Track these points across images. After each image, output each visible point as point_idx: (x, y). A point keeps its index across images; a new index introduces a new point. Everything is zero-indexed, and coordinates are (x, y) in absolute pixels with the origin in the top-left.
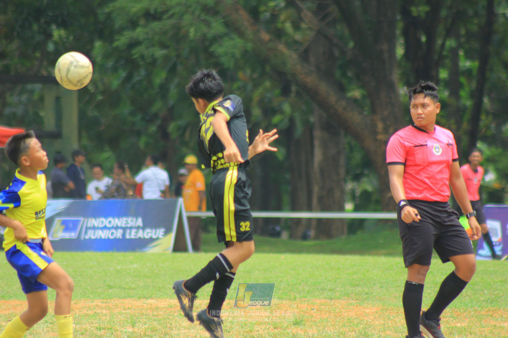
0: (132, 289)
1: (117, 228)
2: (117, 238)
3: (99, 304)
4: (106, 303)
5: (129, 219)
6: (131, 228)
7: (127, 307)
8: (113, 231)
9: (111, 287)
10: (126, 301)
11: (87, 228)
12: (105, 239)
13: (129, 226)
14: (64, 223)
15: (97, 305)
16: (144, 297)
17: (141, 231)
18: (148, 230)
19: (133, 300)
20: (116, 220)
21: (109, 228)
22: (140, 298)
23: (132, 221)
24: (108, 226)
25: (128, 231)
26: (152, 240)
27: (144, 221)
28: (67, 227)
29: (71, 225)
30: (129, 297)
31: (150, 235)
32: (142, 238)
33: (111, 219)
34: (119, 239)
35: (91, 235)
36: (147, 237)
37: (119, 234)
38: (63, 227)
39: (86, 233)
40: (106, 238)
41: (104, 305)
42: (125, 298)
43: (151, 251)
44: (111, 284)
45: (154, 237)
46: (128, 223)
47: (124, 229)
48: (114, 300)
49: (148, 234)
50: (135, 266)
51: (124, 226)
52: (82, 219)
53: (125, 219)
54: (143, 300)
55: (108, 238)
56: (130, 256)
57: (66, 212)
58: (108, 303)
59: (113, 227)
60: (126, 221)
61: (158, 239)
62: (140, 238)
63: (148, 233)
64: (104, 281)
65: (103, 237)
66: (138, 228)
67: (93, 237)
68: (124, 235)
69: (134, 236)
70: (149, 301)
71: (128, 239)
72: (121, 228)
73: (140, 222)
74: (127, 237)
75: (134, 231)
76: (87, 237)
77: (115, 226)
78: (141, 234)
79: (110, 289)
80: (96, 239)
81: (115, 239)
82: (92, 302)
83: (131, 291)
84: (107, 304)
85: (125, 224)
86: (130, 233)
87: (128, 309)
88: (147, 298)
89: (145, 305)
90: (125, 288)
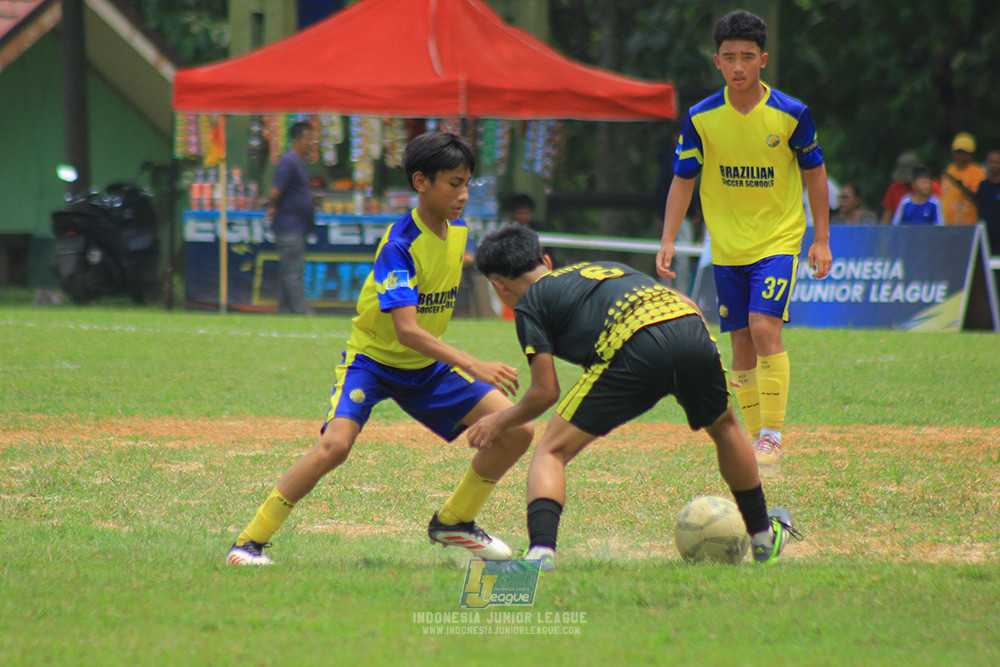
0: (891, 405)
1: (853, 281)
2: (853, 300)
3: (827, 434)
4: (840, 432)
5: (877, 264)
6: (881, 281)
7: (882, 441)
8: (845, 287)
9: (847, 401)
10: (880, 430)
12: (827, 303)
13: (876, 277)
15: (823, 437)
16: (915, 423)
17: (899, 289)
18: (914, 286)
19: (893, 429)
20: (852, 265)
21: (838, 282)
22: (906, 424)
23: (882, 268)
24: (836, 277)
25: (874, 288)
26: (921, 306)
27: (906, 268)
30: (883, 421)
31: (917, 295)
32: (902, 300)
33: (840, 264)
34: (856, 303)
35: (802, 294)
36: (912, 300)
37: (856, 293)
40: (831, 301)
41: (836, 437)
42: (876, 422)
43: (921, 327)
44: (849, 394)
45: (926, 300)
46: (873, 272)
47: (869, 283)
48: (856, 428)
49: (915, 293)
50: (892, 358)
51: (867, 277)
53: (868, 264)
54: (912, 430)
55: (835, 301)
56: (880, 337)
58: (845, 432)
59: (843, 280)
60: (872, 268)
61: (933, 303)
62: (897, 301)
63: (914, 291)
64: (834, 388)
65: (825, 298)
66: (895, 281)
67: (805, 299)
68: (867, 294)
69: (889, 297)
70: (925, 430)
71: (873, 303)
72: (861, 280)
73: (898, 270)
74: (873, 298)
75: (886, 287)
77: (848, 277)
78: (899, 294)
79: (846, 404)
80: (811, 302)
81: (849, 301)
82: (813, 431)
83: (888, 409)
84: (843, 435)
85: (870, 274)
86: (879, 291)
87: (885, 445)
88: (921, 424)
89: (918, 439)
90: (874, 404)
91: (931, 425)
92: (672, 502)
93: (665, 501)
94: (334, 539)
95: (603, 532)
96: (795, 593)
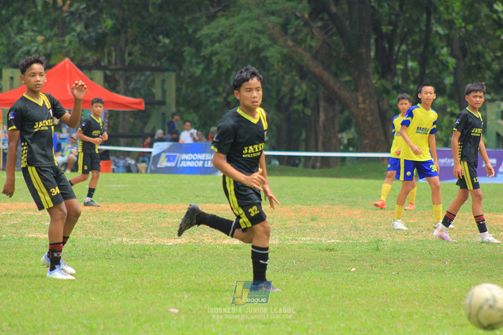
0: (211, 198)
1: (199, 160)
5: (207, 155)
6: (208, 160)
7: (208, 208)
8: (197, 162)
9: (197, 196)
11: (181, 160)
12: (192, 167)
13: (207, 159)
14: (167, 156)
20: (199, 155)
21: (195, 161)
22: (215, 203)
24: (194, 159)
25: (206, 162)
28: (169, 159)
29: (171, 158)
30: (209, 202)
33: (195, 155)
34: (201, 167)
35: (184, 164)
37: (200, 164)
38: (167, 159)
39: (181, 163)
42: (206, 203)
44: (198, 194)
46: (206, 157)
47: (204, 161)
50: (211, 184)
52: (178, 154)
53: (204, 155)
54: (218, 205)
55: (194, 167)
56: (208, 177)
57: (169, 150)
59: (197, 160)
64: (193, 193)
65: (191, 165)
67: (185, 166)
68: (203, 164)
69: (210, 165)
70: (222, 205)
72: (202, 160)
74: (206, 166)
75: (209, 162)
76: (181, 166)
80: (187, 167)
81: (198, 167)
85: (204, 158)
86: (207, 163)
87: (209, 210)
88: (220, 203)
89: (219, 208)
90: (206, 197)
91: (224, 204)
92: (143, 227)
93: (141, 227)
94: (36, 239)
95: (121, 236)
96: (181, 253)
